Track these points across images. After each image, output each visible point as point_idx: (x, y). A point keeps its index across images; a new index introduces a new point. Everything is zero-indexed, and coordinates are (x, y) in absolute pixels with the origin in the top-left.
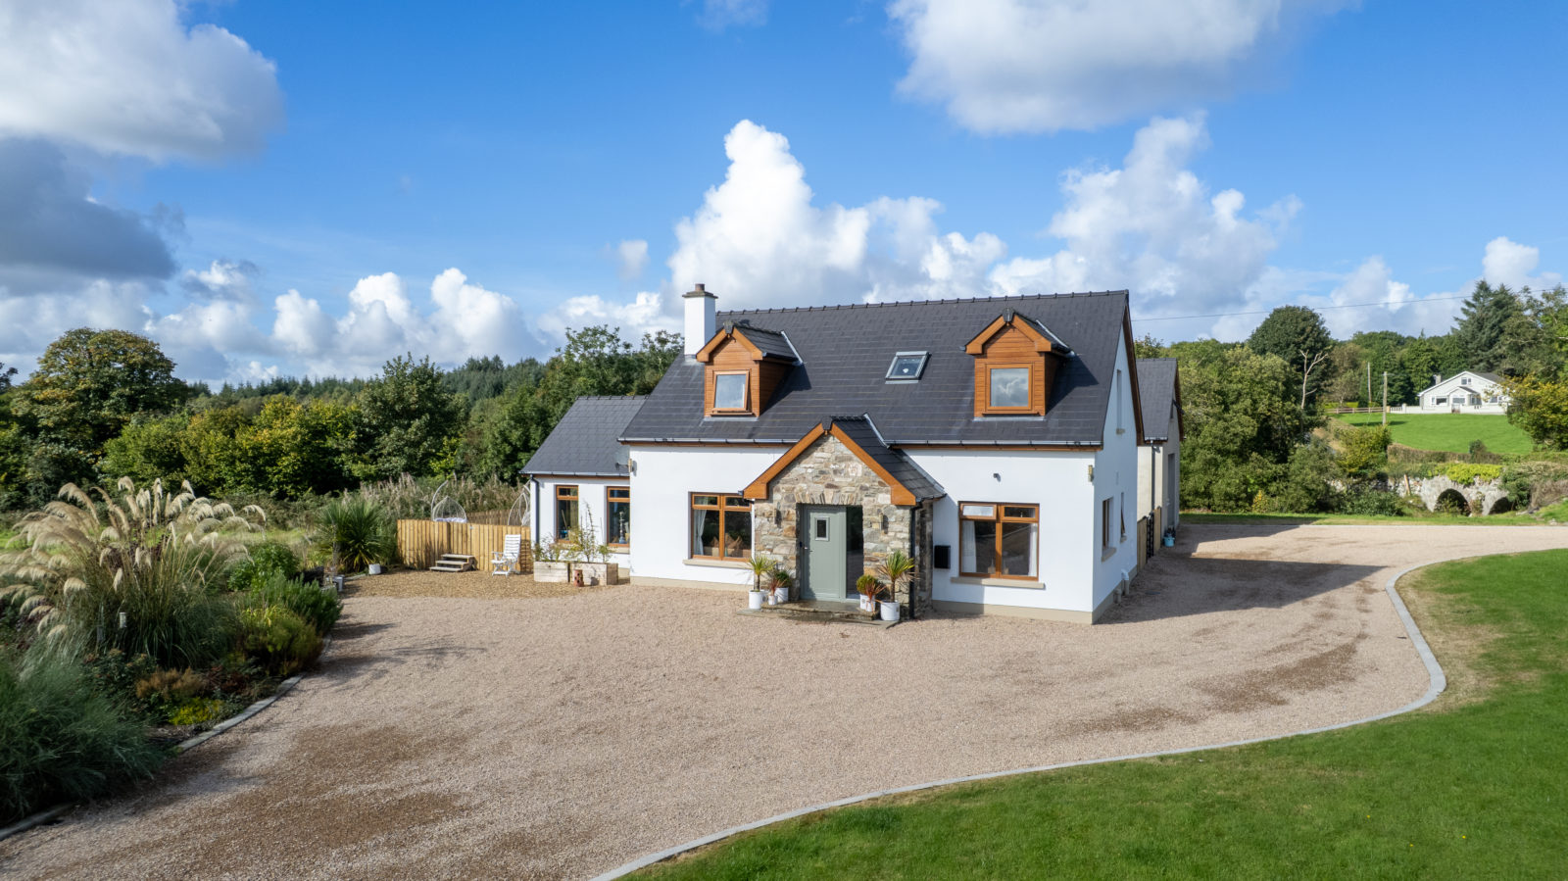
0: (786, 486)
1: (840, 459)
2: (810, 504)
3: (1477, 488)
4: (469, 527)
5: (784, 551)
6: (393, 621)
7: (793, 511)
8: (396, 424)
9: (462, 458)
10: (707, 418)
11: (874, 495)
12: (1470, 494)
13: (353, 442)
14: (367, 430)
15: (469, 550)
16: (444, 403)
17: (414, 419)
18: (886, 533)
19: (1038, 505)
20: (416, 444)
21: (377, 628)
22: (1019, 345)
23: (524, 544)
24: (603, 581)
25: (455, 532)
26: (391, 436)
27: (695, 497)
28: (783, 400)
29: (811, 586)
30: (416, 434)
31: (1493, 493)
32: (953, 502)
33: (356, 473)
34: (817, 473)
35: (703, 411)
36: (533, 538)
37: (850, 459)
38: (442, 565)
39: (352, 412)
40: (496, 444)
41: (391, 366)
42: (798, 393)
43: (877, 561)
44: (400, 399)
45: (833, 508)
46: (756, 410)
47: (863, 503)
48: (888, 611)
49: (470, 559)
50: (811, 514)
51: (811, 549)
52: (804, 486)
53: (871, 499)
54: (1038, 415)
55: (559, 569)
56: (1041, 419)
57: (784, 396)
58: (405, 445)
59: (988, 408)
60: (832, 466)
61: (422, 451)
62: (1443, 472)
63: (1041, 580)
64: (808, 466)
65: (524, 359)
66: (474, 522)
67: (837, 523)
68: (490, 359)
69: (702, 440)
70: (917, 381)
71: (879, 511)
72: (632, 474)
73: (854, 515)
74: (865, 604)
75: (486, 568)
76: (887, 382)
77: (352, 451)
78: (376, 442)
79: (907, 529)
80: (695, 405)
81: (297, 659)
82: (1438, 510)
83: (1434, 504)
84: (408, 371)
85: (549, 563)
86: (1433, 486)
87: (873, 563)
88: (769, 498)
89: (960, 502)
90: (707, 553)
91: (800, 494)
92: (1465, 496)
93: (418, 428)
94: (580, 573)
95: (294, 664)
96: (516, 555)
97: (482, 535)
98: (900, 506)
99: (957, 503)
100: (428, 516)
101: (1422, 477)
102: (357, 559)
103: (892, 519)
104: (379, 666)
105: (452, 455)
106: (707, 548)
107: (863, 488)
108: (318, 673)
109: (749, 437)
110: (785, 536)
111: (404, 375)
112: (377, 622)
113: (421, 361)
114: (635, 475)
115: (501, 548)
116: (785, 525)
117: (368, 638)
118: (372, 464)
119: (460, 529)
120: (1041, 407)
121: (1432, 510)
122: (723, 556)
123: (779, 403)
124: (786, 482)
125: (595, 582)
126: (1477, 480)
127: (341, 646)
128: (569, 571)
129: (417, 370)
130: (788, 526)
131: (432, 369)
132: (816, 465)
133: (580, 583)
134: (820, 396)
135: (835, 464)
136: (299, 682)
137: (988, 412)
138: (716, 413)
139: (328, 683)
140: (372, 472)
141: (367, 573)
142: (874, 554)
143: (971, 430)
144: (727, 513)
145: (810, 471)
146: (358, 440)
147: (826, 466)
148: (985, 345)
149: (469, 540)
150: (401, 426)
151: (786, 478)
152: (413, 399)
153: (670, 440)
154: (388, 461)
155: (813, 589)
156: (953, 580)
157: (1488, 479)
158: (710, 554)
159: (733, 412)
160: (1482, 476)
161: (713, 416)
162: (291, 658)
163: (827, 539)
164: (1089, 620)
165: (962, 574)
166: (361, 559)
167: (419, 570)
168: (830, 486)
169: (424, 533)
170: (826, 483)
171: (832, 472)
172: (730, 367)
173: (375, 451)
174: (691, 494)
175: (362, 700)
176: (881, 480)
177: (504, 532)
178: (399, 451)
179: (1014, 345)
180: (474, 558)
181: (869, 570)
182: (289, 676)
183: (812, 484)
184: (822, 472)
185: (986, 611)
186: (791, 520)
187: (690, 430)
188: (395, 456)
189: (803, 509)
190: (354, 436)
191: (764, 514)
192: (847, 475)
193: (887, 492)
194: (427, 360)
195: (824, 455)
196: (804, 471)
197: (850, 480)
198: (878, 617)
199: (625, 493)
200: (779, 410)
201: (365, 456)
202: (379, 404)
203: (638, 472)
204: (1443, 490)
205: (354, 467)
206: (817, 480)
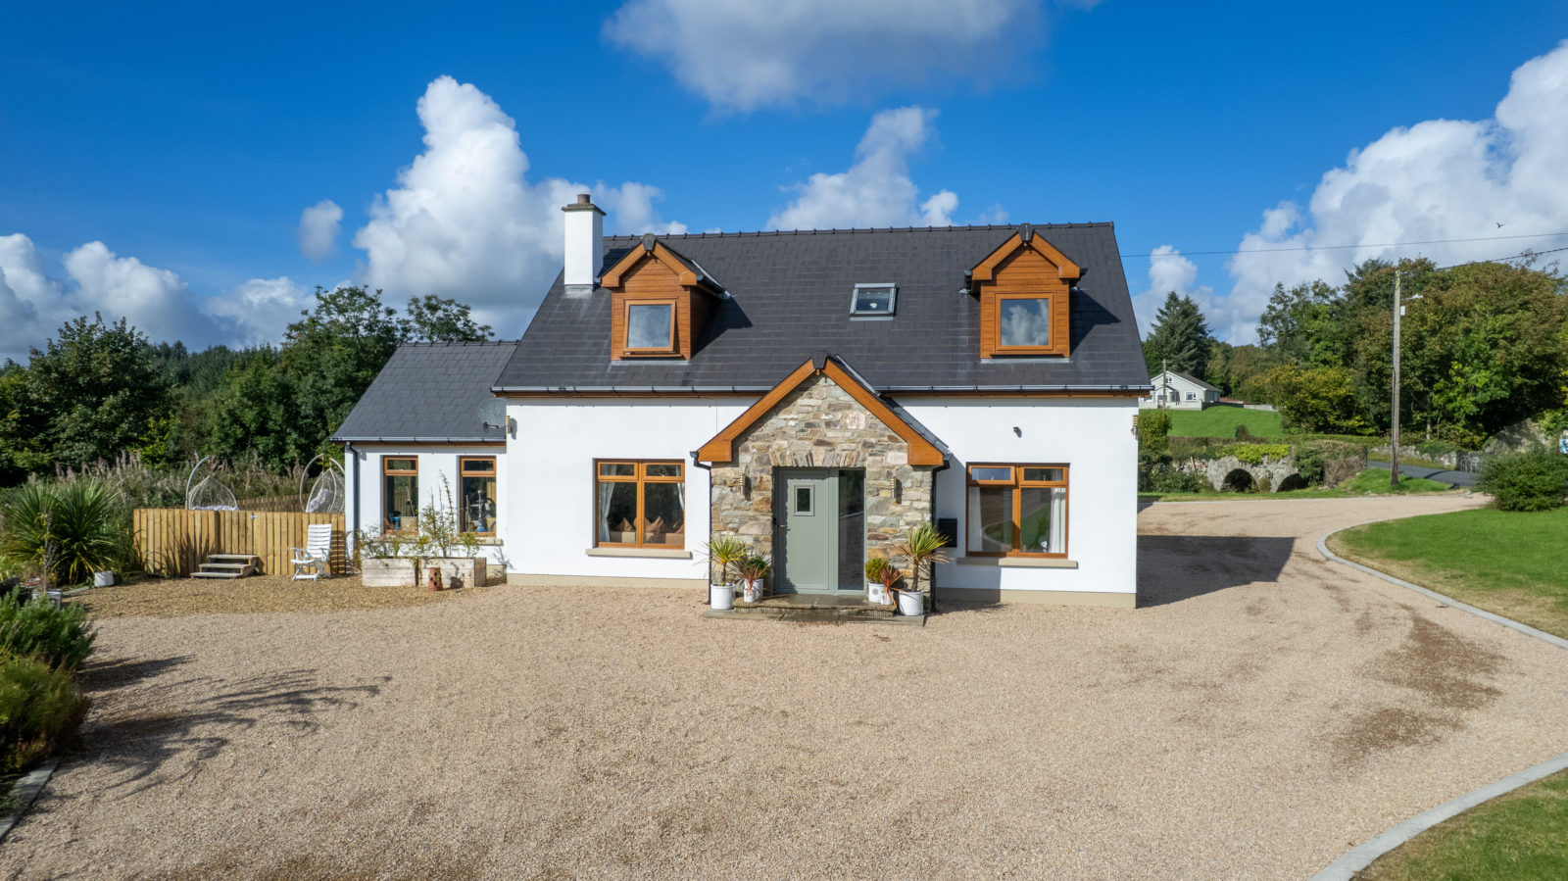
0: (759, 444)
1: (834, 408)
2: (791, 467)
3: (1265, 467)
4: (250, 516)
5: (755, 530)
6: (179, 652)
7: (768, 478)
8: (79, 401)
9: (176, 443)
10: (616, 362)
11: (881, 453)
12: (1258, 474)
13: (14, 424)
14: (36, 408)
15: (249, 548)
16: (147, 377)
17: (107, 395)
18: (899, 502)
19: (1067, 465)
20: (111, 427)
21: (154, 667)
22: (1036, 270)
23: (338, 537)
24: (468, 583)
25: (228, 525)
26: (74, 415)
27: (601, 466)
28: (717, 340)
29: (788, 576)
30: (110, 413)
31: (1281, 471)
32: (960, 464)
33: (20, 464)
34: (802, 425)
35: (609, 352)
36: (350, 526)
37: (849, 407)
38: (209, 570)
39: (12, 386)
40: (223, 427)
41: (70, 329)
42: (736, 331)
43: (887, 539)
44: (86, 370)
45: (821, 473)
46: (685, 350)
47: (866, 464)
48: (909, 603)
49: (253, 559)
50: (789, 481)
51: (789, 527)
52: (784, 443)
53: (878, 458)
54: (1061, 356)
55: (401, 568)
56: (1066, 360)
57: (718, 335)
58: (92, 429)
59: (998, 348)
60: (824, 417)
61: (118, 435)
62: (1231, 452)
63: (1072, 557)
64: (790, 417)
65: (213, 347)
66: (255, 510)
67: (825, 493)
68: (171, 345)
69: (617, 388)
70: (891, 318)
71: (889, 474)
72: (509, 436)
73: (852, 480)
74: (876, 594)
75: (277, 572)
76: (852, 319)
77: (12, 435)
78: (51, 423)
79: (928, 497)
80: (594, 345)
81: (43, 735)
82: (1224, 490)
83: (1221, 484)
84: (97, 336)
85: (386, 561)
86: (1219, 466)
87: (880, 542)
88: (734, 462)
89: (968, 464)
90: (616, 540)
91: (778, 454)
92: (1253, 475)
93: (113, 407)
94: (437, 572)
95: (38, 746)
96: (327, 552)
97: (270, 526)
98: (917, 467)
99: (965, 465)
100: (181, 504)
101: (1208, 459)
102: (74, 566)
103: (906, 484)
104: (201, 731)
105: (161, 440)
106: (615, 533)
107: (866, 445)
108: (83, 757)
109: (685, 383)
110: (756, 510)
111: (90, 341)
112: (150, 657)
113: (115, 323)
114: (514, 437)
115: (300, 543)
116: (755, 496)
117: (148, 683)
118: (44, 452)
119: (235, 518)
120: (1064, 346)
121: (1219, 489)
122: (645, 542)
123: (713, 342)
124: (758, 439)
125: (456, 584)
126: (1265, 459)
127: (104, 703)
128: (417, 570)
129: (109, 335)
130: (760, 498)
131: (131, 334)
132: (801, 416)
133: (437, 585)
134: (766, 335)
135: (827, 414)
136: (50, 778)
137: (998, 353)
138: (628, 355)
139: (115, 778)
140: (45, 461)
141: (90, 584)
142: (882, 530)
143: (979, 373)
144: (647, 486)
145: (792, 423)
146: (22, 421)
147: (816, 416)
148: (997, 269)
149: (249, 533)
150: (85, 403)
151: (758, 433)
152: (104, 370)
153: (570, 388)
154: (68, 447)
155: (794, 583)
156: (960, 562)
157: (1276, 457)
158: (620, 541)
159: (653, 353)
160: (1271, 455)
161: (623, 359)
162: (30, 736)
163: (810, 513)
164: (1133, 603)
165: (970, 554)
166: (81, 566)
167: (170, 578)
168: (820, 443)
169: (177, 526)
170: (816, 438)
171: (824, 425)
172: (645, 295)
173: (48, 435)
174: (596, 461)
175: (205, 804)
176: (893, 434)
177: (305, 522)
178: (83, 435)
179: (1031, 270)
180: (258, 559)
181: (871, 551)
182: (26, 770)
183: (795, 441)
184: (809, 425)
185: (1003, 599)
186: (765, 489)
187: (596, 377)
188: (79, 441)
189: (780, 474)
190: (16, 416)
191: (725, 483)
192: (845, 428)
193: (900, 449)
194: (123, 323)
195: (812, 402)
196: (783, 424)
197: (848, 434)
198: (897, 612)
199: (488, 464)
200: (716, 351)
201: (33, 441)
202: (54, 375)
203: (518, 434)
204: (1230, 470)
205: (18, 455)
206: (801, 435)
